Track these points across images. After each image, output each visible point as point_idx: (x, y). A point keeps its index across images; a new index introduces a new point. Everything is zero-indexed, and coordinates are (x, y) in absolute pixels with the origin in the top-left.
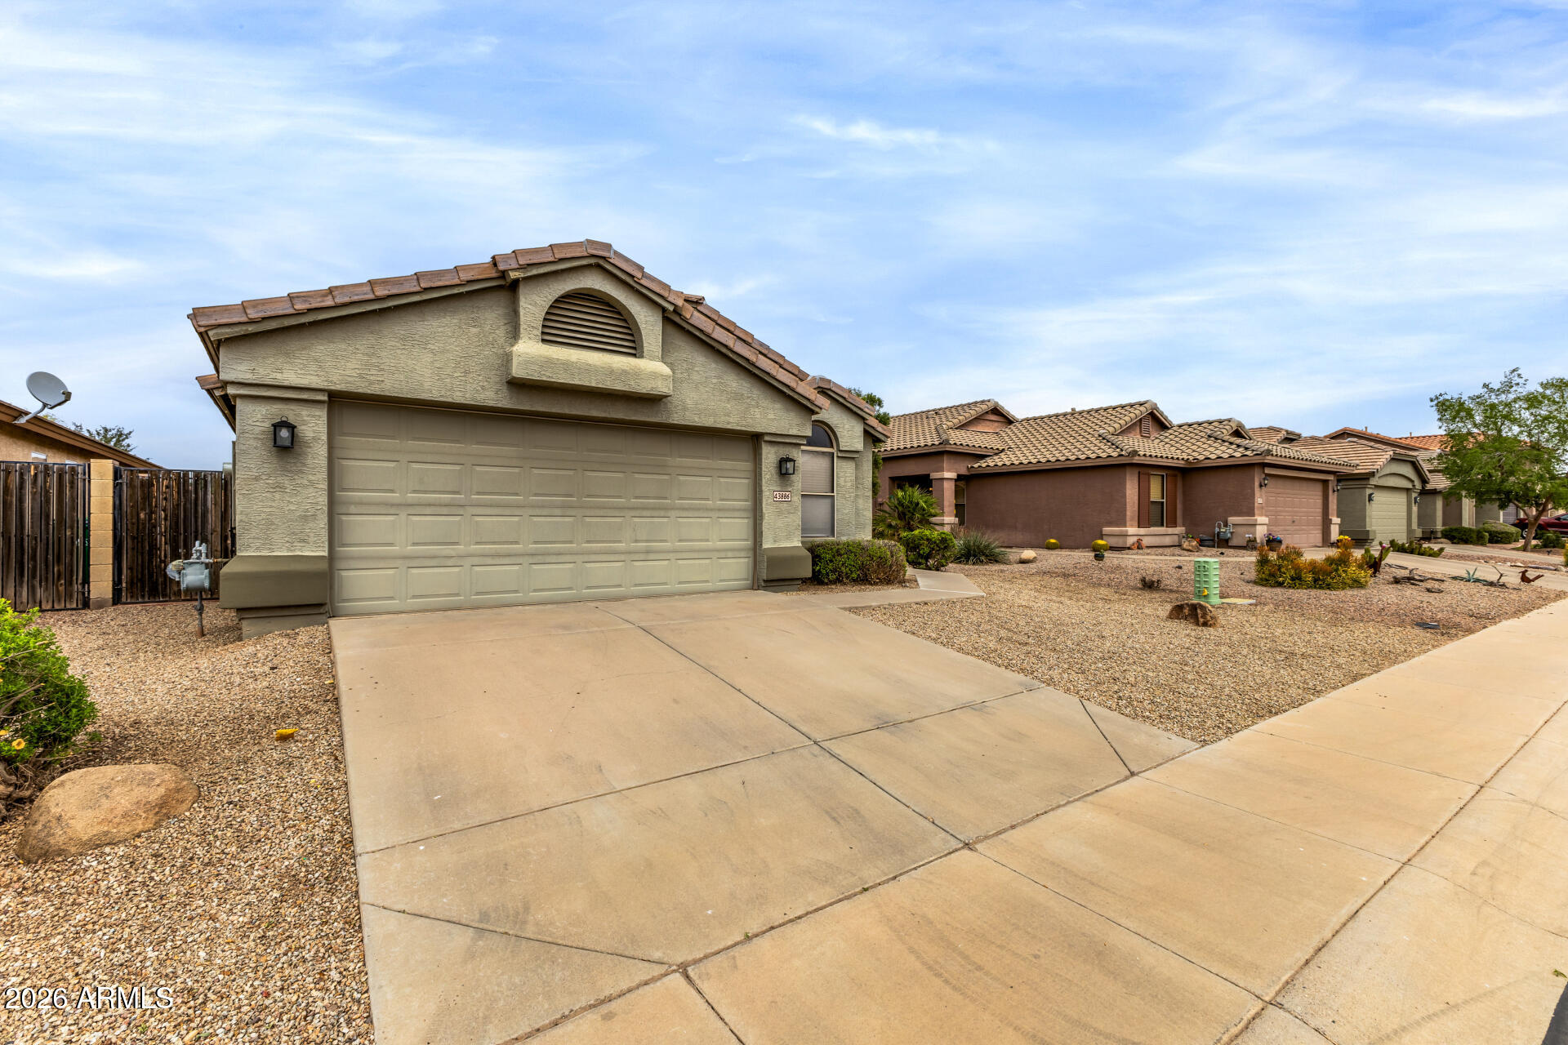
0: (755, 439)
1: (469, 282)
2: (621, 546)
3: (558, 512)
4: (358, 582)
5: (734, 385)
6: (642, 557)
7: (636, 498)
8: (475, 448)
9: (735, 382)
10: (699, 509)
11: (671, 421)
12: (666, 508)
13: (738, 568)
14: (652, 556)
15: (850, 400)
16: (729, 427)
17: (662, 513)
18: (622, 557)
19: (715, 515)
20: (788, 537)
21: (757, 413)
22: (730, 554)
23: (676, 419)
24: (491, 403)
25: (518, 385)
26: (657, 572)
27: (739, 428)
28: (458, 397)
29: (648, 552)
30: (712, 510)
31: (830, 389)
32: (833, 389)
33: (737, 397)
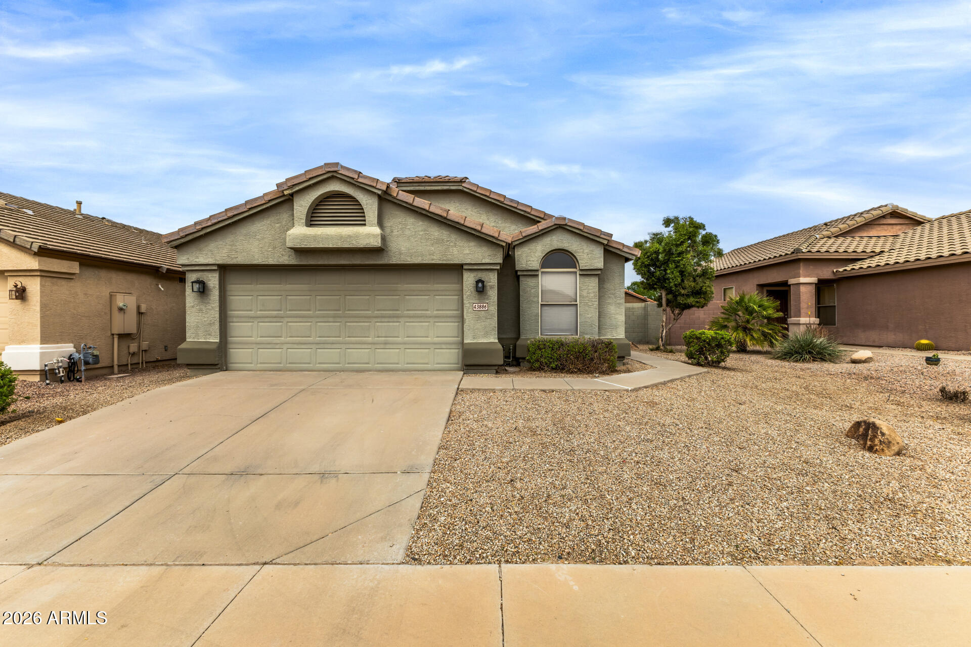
0: (457, 269)
1: (270, 201)
2: (370, 339)
3: (331, 319)
4: (238, 354)
5: (436, 234)
6: (382, 346)
7: (378, 310)
8: (289, 287)
9: (436, 232)
10: (421, 317)
11: (391, 263)
12: (398, 317)
13: (451, 356)
14: (388, 346)
15: (586, 231)
16: (433, 262)
17: (395, 320)
18: (370, 346)
19: (431, 320)
20: (486, 335)
21: (455, 251)
22: (444, 346)
23: (394, 261)
24: (287, 263)
25: (299, 251)
26: (391, 355)
27: (441, 262)
28: (271, 261)
29: (386, 343)
30: (430, 317)
31: (566, 225)
32: (568, 224)
33: (439, 241)
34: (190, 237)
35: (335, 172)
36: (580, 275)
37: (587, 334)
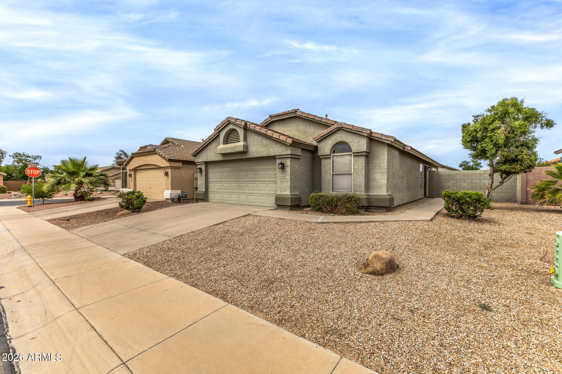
0: (273, 158)
1: (214, 136)
2: (246, 191)
3: (235, 182)
4: (211, 196)
5: (265, 142)
6: (250, 194)
7: (249, 178)
8: (223, 169)
9: (265, 141)
10: (263, 181)
11: (250, 157)
12: (255, 181)
14: (252, 195)
15: (354, 129)
16: (264, 156)
17: (254, 183)
18: (246, 194)
19: (267, 183)
20: (285, 191)
21: (272, 150)
22: (271, 196)
23: (251, 156)
24: (220, 160)
25: (224, 155)
26: (252, 199)
27: (267, 155)
28: (216, 160)
29: (251, 193)
30: (266, 181)
31: (342, 127)
32: (344, 127)
33: (266, 146)
34: (196, 153)
35: (229, 121)
36: (353, 156)
37: (357, 192)
